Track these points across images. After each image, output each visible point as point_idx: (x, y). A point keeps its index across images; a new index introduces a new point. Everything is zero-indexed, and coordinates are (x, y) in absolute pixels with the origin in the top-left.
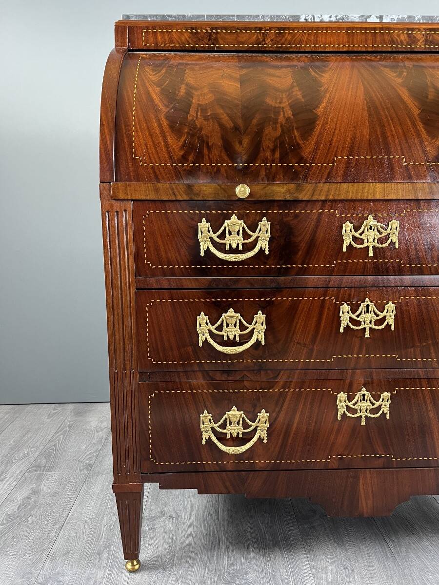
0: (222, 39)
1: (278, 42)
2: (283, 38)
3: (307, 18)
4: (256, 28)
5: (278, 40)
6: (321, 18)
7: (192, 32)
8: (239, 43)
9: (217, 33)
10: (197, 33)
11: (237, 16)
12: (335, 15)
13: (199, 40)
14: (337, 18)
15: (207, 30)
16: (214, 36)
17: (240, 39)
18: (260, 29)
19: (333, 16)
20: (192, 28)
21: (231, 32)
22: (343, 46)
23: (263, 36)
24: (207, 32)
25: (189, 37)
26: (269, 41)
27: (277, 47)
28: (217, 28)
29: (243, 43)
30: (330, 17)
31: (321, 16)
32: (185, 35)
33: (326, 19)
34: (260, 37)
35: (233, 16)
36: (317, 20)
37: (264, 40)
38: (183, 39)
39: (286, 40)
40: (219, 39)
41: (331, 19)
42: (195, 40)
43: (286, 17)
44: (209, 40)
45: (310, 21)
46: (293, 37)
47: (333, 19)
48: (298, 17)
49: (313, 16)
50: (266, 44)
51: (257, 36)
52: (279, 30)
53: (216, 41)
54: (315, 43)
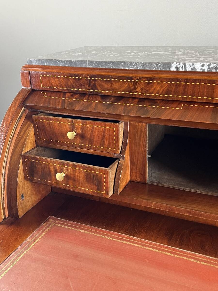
0: (99, 86)
1: (147, 91)
2: (151, 87)
3: (178, 66)
4: (127, 78)
5: (147, 89)
6: (192, 67)
7: (75, 79)
8: (113, 90)
9: (95, 80)
10: (79, 79)
11: (114, 63)
12: (208, 64)
13: (81, 86)
14: (210, 67)
15: (87, 77)
16: (93, 83)
17: (114, 86)
18: (131, 78)
19: (206, 64)
20: (75, 75)
21: (106, 81)
22: (213, 98)
23: (134, 85)
24: (87, 79)
25: (74, 83)
26: (139, 89)
27: (146, 95)
28: (95, 76)
29: (117, 90)
30: (203, 66)
31: (193, 65)
32: (71, 80)
33: (198, 67)
34: (131, 85)
35: (110, 62)
36: (189, 69)
37: (135, 89)
38: (69, 84)
39: (154, 89)
40: (97, 86)
41: (204, 68)
42: (78, 85)
43: (157, 65)
44: (89, 86)
45: (181, 70)
46: (161, 87)
47: (206, 69)
48: (169, 65)
49: (184, 64)
50: (137, 92)
51: (129, 85)
52: (148, 80)
53: (94, 87)
54: (183, 94)
